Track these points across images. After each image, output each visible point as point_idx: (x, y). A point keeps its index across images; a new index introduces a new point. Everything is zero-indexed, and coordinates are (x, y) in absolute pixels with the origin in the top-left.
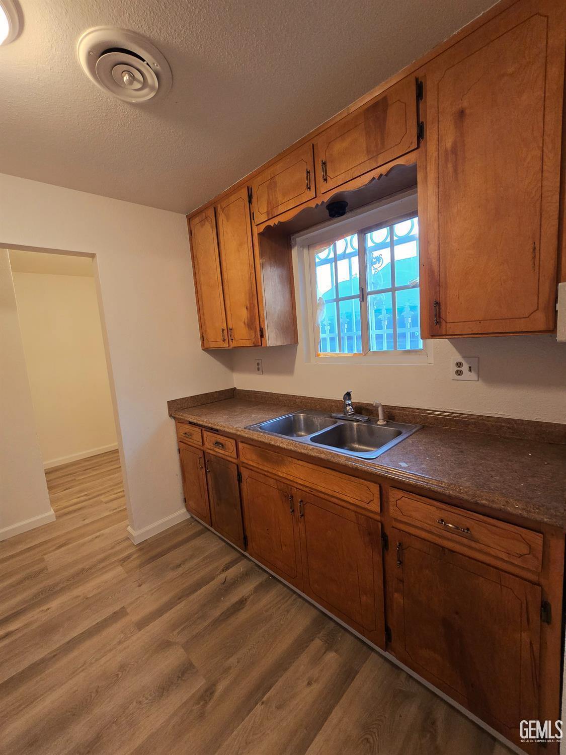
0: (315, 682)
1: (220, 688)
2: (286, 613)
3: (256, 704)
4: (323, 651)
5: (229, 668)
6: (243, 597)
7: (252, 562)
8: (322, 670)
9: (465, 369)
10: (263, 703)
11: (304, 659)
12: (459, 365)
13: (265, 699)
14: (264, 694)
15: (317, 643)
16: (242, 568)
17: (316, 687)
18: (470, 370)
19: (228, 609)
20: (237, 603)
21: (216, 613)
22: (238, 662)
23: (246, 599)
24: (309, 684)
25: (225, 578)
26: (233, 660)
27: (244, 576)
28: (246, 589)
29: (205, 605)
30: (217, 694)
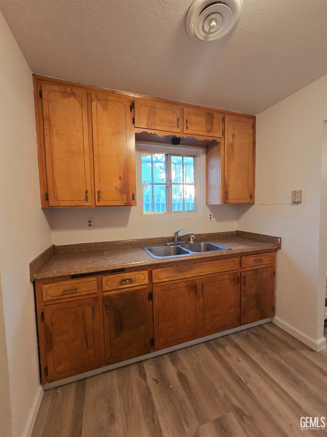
0: (239, 359)
1: (236, 403)
2: (198, 356)
3: (247, 386)
4: (225, 350)
5: (225, 395)
6: (176, 373)
7: (149, 360)
8: (234, 354)
9: (212, 217)
10: (247, 383)
11: (227, 358)
12: (211, 215)
13: (245, 382)
14: (242, 381)
15: (220, 350)
16: (151, 366)
17: (241, 359)
18: (214, 217)
19: (182, 385)
20: (179, 379)
21: (182, 393)
22: (222, 389)
23: (179, 372)
24: (239, 361)
25: (153, 380)
26: (220, 392)
27: (159, 367)
28: (171, 371)
29: (171, 400)
30: (240, 406)
